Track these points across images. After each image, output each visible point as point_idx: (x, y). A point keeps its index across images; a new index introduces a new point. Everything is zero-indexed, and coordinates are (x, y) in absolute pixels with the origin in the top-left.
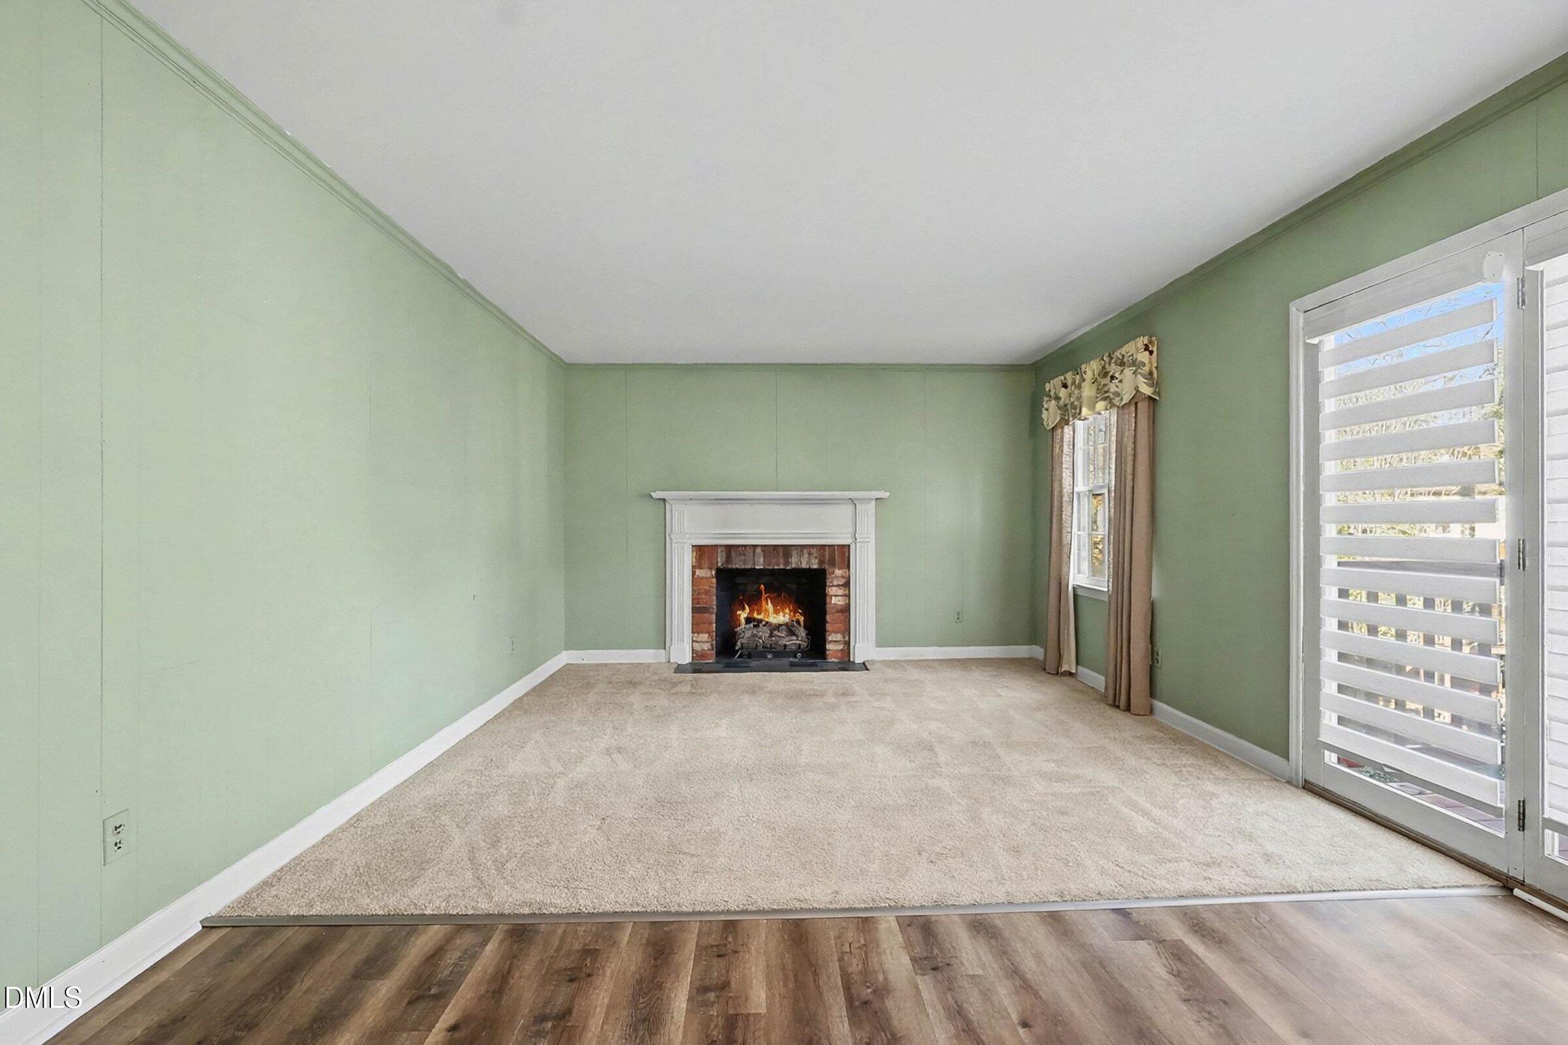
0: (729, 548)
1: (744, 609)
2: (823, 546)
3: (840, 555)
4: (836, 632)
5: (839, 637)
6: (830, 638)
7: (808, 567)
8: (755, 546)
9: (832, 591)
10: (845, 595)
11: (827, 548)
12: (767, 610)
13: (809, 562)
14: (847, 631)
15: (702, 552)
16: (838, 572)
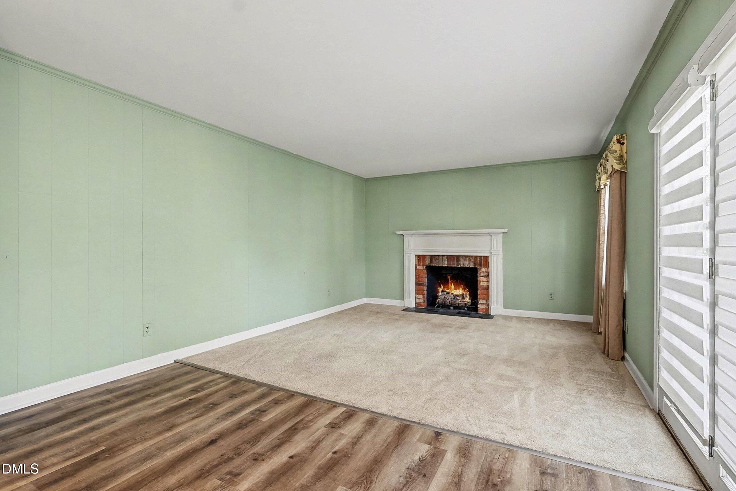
0: (432, 256)
1: (440, 287)
2: (477, 256)
3: (484, 261)
4: (483, 299)
5: (484, 302)
6: (480, 302)
7: (468, 266)
8: (443, 256)
9: (480, 278)
10: (487, 281)
11: (478, 258)
12: (451, 288)
13: (469, 264)
14: (488, 299)
15: (420, 258)
16: (484, 270)
